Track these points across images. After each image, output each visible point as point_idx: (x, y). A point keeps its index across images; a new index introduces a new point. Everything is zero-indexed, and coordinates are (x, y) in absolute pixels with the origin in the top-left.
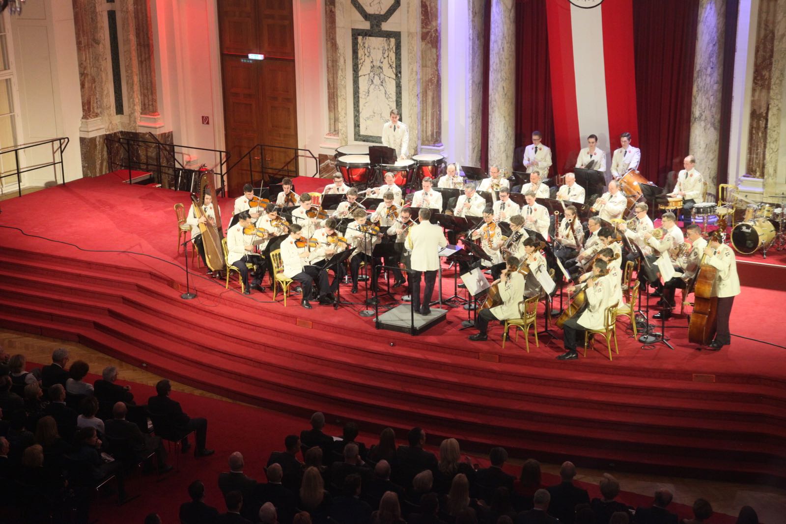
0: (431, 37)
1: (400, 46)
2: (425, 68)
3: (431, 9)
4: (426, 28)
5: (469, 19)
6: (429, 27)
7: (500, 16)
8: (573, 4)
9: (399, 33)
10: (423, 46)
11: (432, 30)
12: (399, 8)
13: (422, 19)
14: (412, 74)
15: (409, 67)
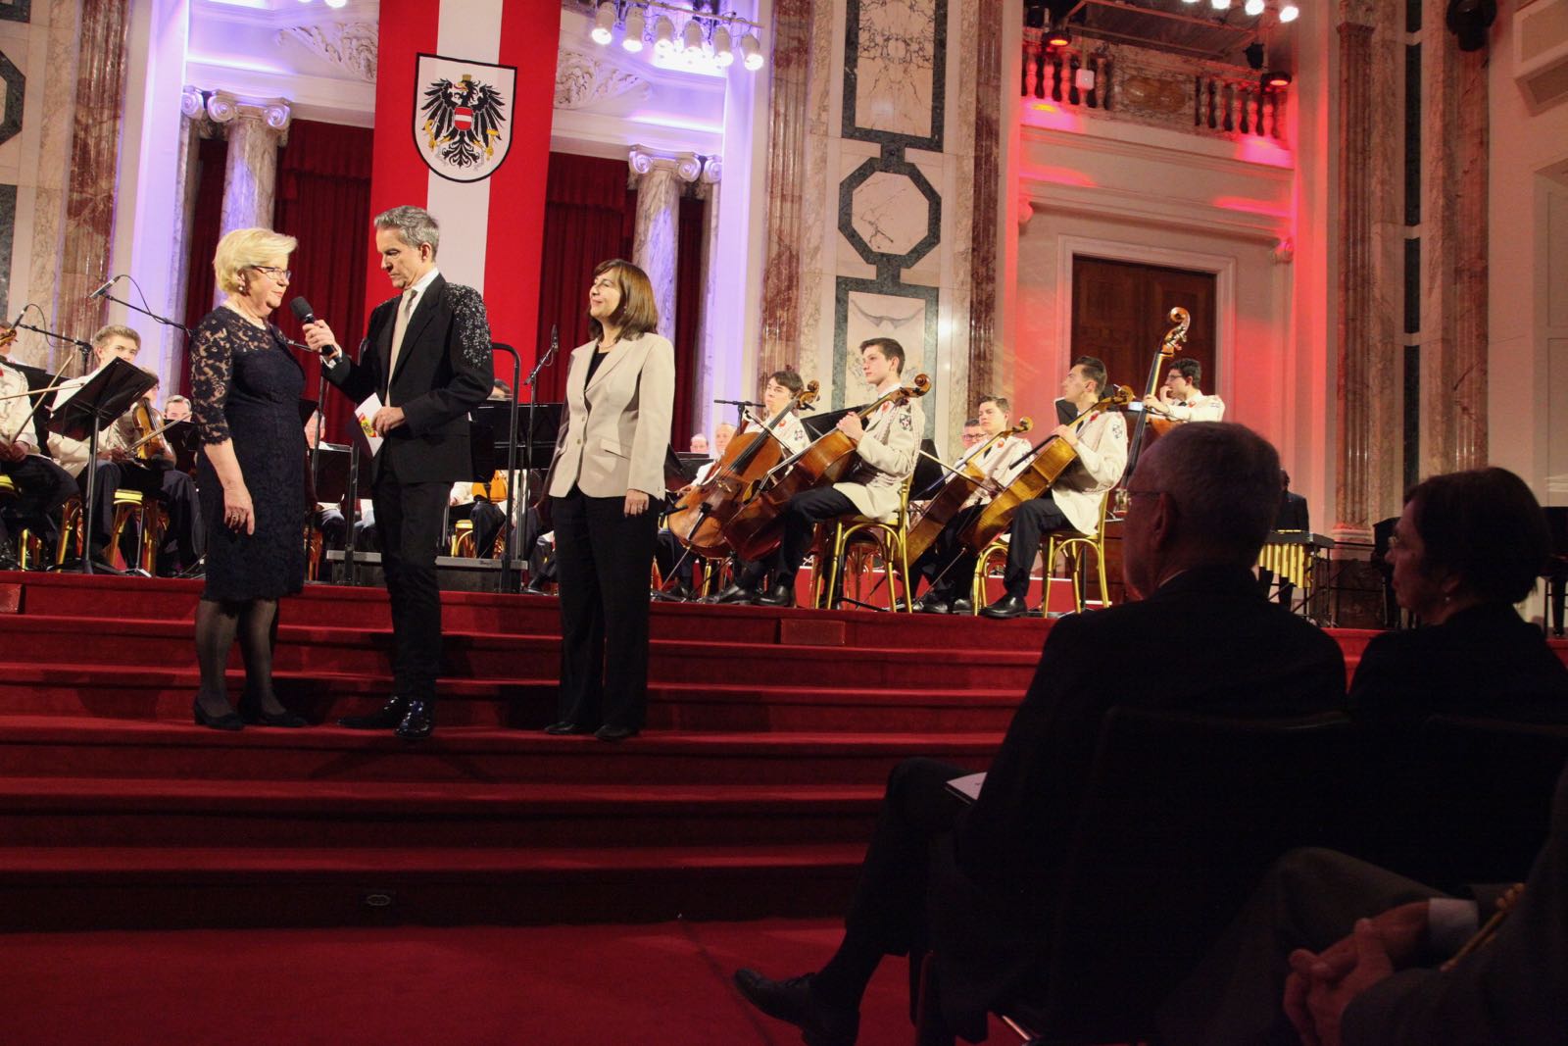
0: (93, 211)
1: (13, 218)
2: (70, 277)
3: (99, 153)
4: (81, 193)
5: (177, 200)
6: (91, 191)
7: (250, 200)
8: (433, 169)
9: (14, 188)
10: (71, 229)
11: (99, 198)
12: (19, 135)
13: (72, 172)
14: (41, 277)
15: (33, 263)
